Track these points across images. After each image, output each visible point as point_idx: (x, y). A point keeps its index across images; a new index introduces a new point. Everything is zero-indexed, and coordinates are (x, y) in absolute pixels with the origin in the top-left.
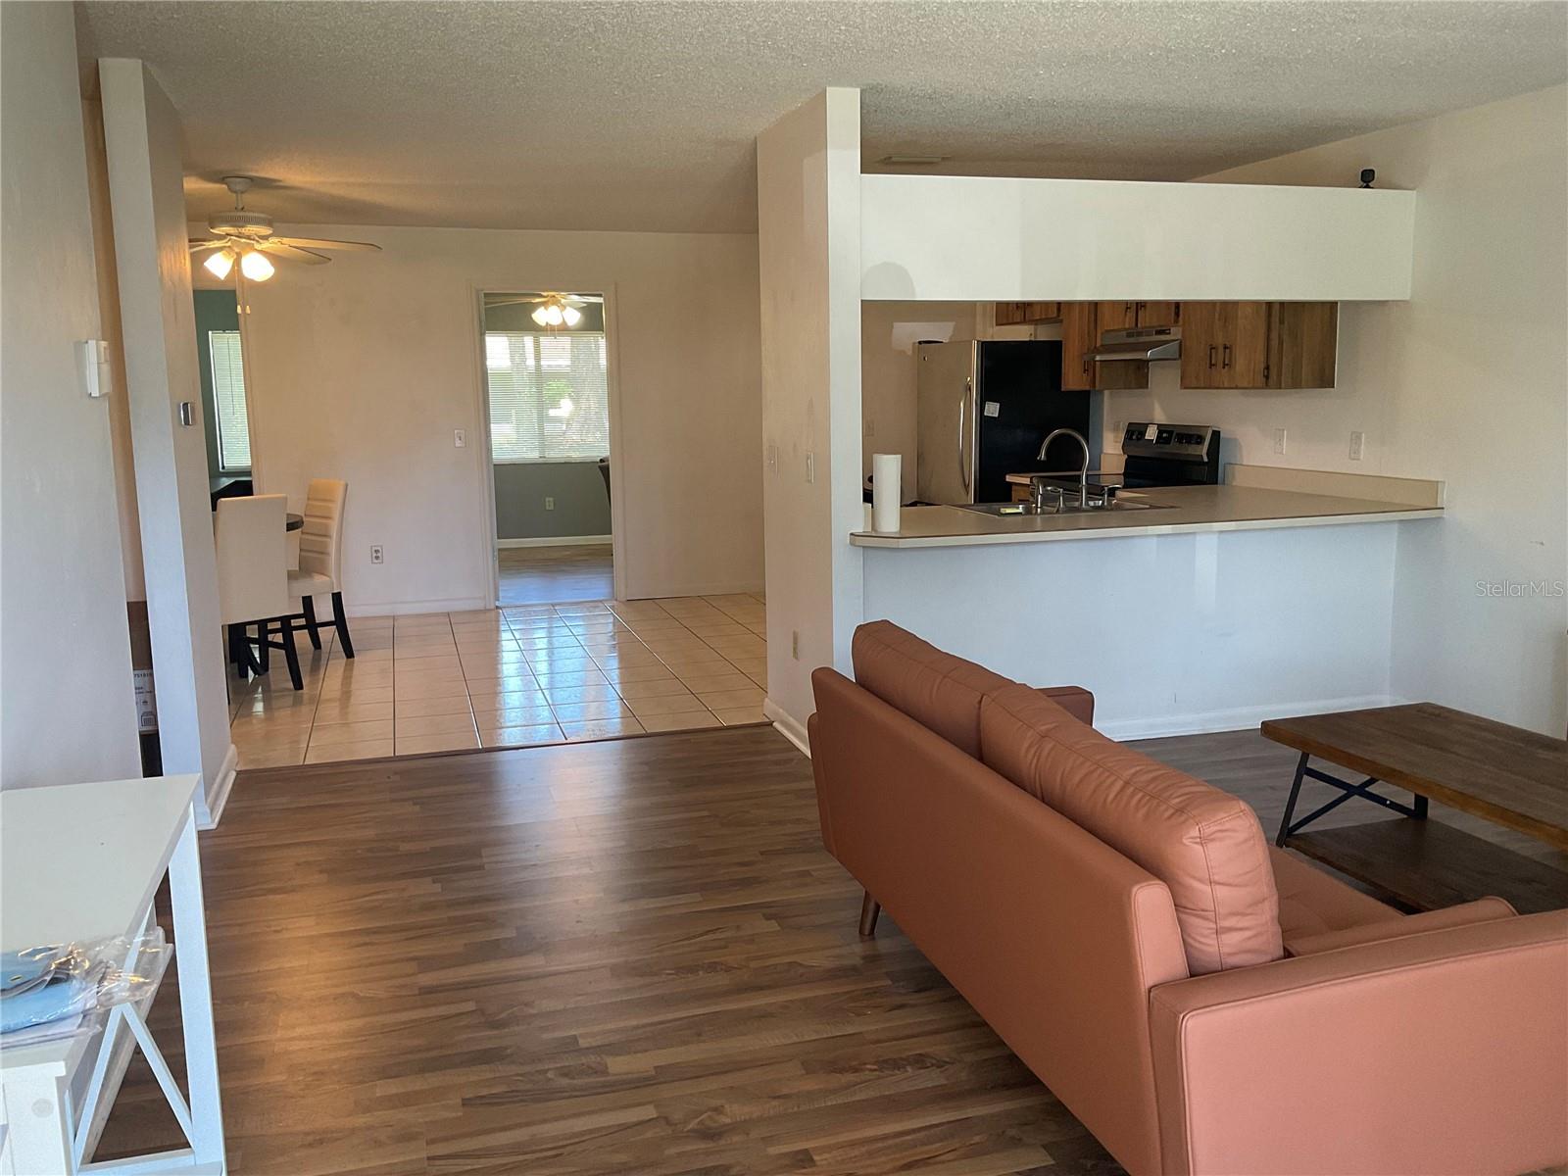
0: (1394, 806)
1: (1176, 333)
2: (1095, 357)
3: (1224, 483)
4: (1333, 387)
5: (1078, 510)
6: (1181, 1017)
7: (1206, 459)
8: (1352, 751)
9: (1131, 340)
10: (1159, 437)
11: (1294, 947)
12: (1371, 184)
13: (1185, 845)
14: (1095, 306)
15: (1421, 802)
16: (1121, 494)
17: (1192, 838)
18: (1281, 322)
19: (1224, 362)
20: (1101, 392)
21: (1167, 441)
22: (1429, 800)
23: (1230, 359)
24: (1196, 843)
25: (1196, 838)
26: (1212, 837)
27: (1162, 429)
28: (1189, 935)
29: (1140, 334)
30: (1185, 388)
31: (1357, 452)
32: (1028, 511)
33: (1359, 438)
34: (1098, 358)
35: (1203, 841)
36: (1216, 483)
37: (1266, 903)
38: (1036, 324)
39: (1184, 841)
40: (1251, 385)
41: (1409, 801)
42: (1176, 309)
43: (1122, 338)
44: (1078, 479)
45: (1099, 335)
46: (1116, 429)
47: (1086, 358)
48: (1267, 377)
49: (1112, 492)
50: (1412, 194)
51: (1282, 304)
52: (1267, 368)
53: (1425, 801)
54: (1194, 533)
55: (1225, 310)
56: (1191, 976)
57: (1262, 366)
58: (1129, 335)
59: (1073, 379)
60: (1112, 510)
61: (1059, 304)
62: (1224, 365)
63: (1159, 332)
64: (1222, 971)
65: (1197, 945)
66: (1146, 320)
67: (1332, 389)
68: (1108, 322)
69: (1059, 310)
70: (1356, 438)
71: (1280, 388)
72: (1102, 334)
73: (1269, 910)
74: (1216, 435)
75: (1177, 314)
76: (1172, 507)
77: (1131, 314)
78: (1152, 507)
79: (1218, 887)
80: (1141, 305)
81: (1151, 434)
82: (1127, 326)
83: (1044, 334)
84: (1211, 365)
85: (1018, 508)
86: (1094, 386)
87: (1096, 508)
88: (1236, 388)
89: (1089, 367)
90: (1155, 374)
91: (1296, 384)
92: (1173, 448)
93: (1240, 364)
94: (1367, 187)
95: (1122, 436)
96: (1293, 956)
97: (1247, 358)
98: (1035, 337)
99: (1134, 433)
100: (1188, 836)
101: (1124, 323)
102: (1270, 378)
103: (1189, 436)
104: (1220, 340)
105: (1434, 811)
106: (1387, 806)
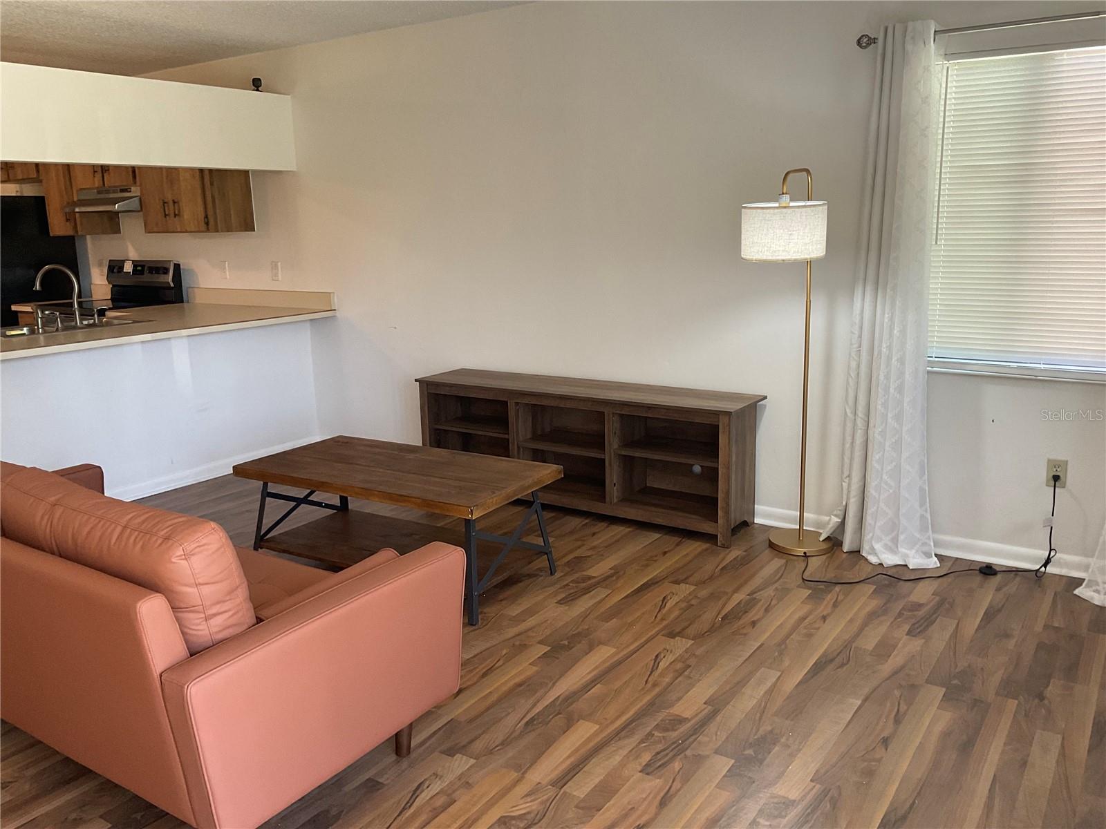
0: (328, 506)
1: (135, 191)
2: (74, 210)
3: (188, 302)
4: (254, 231)
5: (75, 328)
6: (186, 687)
7: (172, 285)
8: (295, 475)
9: (102, 196)
10: (135, 270)
11: (263, 614)
12: (260, 89)
13: (174, 563)
14: (68, 168)
15: (344, 500)
16: (110, 314)
17: (177, 556)
18: (212, 184)
19: (175, 212)
20: (84, 237)
21: (142, 272)
22: (349, 498)
23: (179, 211)
24: (182, 559)
25: (181, 556)
26: (193, 552)
27: (136, 264)
28: (186, 627)
29: (108, 192)
30: (149, 232)
31: (276, 275)
32: (32, 332)
33: (276, 266)
34: (77, 210)
35: (187, 556)
36: (182, 302)
37: (239, 590)
38: (21, 183)
39: (173, 560)
40: (197, 229)
41: (336, 501)
42: (134, 172)
43: (93, 195)
44: (71, 305)
45: (75, 192)
46: (100, 264)
47: (67, 210)
48: (207, 224)
49: (102, 313)
50: (289, 97)
51: (211, 171)
52: (206, 217)
53: (346, 498)
54: (169, 338)
55: (170, 174)
56: (191, 656)
57: (203, 216)
58: (99, 192)
59: (58, 226)
60: (102, 326)
61: (37, 165)
62: (175, 215)
63: (122, 191)
64: (214, 645)
65: (191, 632)
66: (110, 180)
67: (253, 232)
68: (81, 181)
69: (38, 171)
70: (274, 266)
71: (217, 231)
72: (77, 191)
73: (242, 594)
74: (177, 267)
75: (134, 177)
76: (150, 321)
77: (99, 176)
78: (135, 322)
79: (201, 587)
80: (104, 169)
81: (128, 268)
82: (96, 185)
83: (29, 191)
84: (166, 215)
85: (22, 330)
86: (77, 232)
87: (89, 326)
88: (186, 232)
89: (70, 217)
90: (125, 221)
91: (229, 229)
92: (147, 278)
93: (186, 215)
94: (258, 90)
95: (106, 270)
96: (264, 621)
97: (191, 210)
98: (22, 192)
99: (115, 268)
100: (175, 556)
101: (94, 183)
102: (209, 225)
103: (158, 268)
104: (169, 197)
105: (353, 505)
106: (323, 507)
